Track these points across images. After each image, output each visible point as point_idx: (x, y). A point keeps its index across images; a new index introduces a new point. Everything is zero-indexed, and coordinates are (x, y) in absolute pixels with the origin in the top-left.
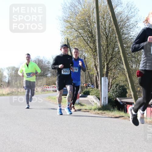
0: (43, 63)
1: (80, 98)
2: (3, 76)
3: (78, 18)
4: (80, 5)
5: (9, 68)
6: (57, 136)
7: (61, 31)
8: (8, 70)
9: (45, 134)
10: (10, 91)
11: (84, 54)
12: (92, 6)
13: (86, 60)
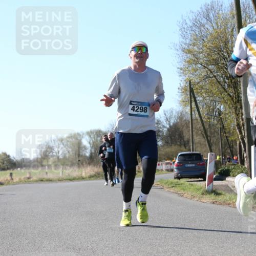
1: (214, 182)
2: (81, 146)
3: (207, 45)
4: (209, 23)
5: (91, 132)
6: (179, 248)
7: (178, 68)
8: (90, 136)
9: (159, 244)
10: (93, 171)
11: (218, 107)
12: (230, 24)
13: (223, 116)
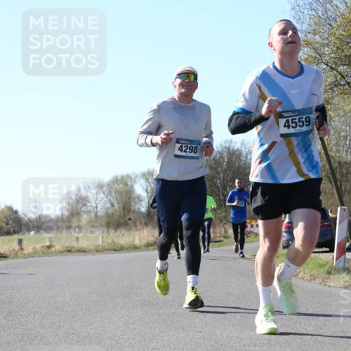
0: (241, 160)
1: (347, 254)
3: (337, 32)
5: (149, 173)
8: (148, 180)
